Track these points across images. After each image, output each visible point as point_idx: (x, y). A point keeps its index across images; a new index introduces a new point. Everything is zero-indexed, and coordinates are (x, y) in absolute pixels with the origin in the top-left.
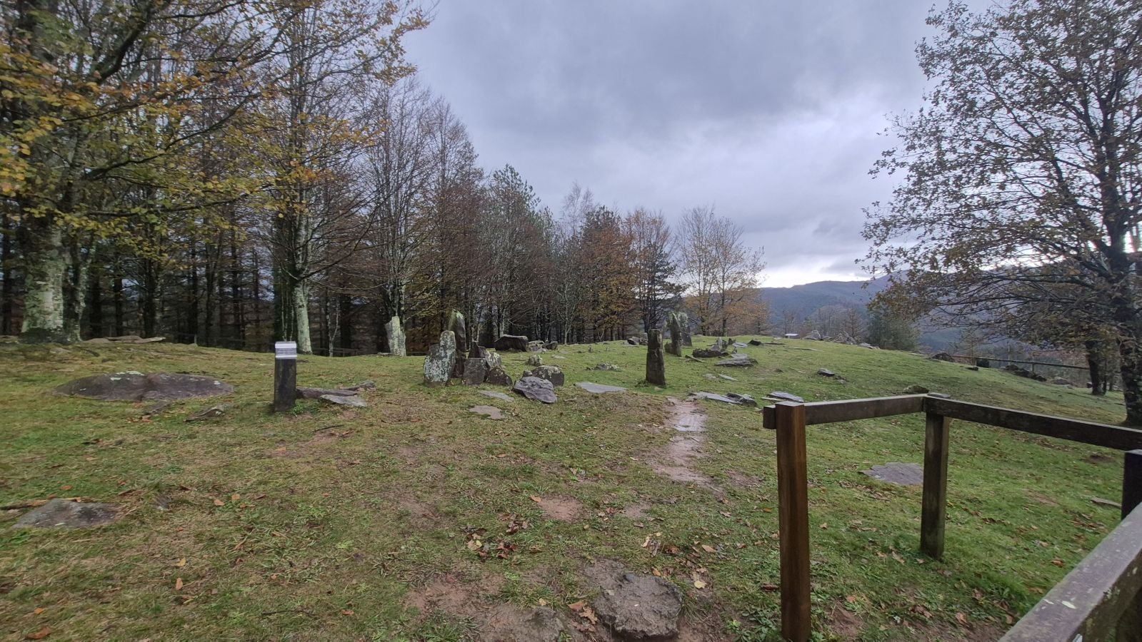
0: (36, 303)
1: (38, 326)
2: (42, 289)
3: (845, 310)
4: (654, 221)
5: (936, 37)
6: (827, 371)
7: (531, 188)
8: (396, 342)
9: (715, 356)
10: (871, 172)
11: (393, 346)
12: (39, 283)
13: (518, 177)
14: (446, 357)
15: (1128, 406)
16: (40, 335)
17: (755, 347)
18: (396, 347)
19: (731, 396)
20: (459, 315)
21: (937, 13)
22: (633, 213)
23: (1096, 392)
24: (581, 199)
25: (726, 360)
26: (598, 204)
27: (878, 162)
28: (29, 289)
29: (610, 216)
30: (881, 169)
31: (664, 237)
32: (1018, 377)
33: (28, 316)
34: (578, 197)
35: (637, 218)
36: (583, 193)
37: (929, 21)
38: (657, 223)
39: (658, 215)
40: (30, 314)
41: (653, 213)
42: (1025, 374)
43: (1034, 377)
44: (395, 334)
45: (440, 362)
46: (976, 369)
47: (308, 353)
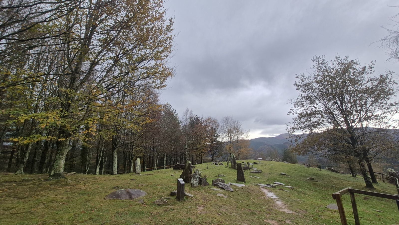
0: (58, 164)
1: (58, 172)
2: (61, 159)
3: (268, 147)
4: (214, 121)
5: (298, 81)
6: (283, 173)
7: (175, 110)
8: (138, 168)
9: (248, 169)
10: (288, 114)
11: (137, 169)
12: (61, 157)
13: (171, 107)
14: (197, 177)
15: (365, 181)
16: (57, 175)
17: (255, 164)
18: (138, 170)
19: (268, 185)
20: (190, 162)
21: (297, 75)
22: (207, 118)
23: (353, 176)
24: (189, 113)
25: (252, 171)
26: (195, 115)
27: (289, 112)
28: (57, 159)
29: (198, 118)
30: (290, 114)
31: (218, 126)
32: (332, 172)
33: (54, 169)
34: (188, 112)
35: (209, 120)
36: (189, 111)
37: (296, 77)
38: (215, 121)
39: (215, 118)
40: (55, 168)
41: (213, 118)
42: (333, 171)
43: (336, 172)
44: (138, 164)
45: (196, 179)
46: (321, 170)
47: (116, 174)
